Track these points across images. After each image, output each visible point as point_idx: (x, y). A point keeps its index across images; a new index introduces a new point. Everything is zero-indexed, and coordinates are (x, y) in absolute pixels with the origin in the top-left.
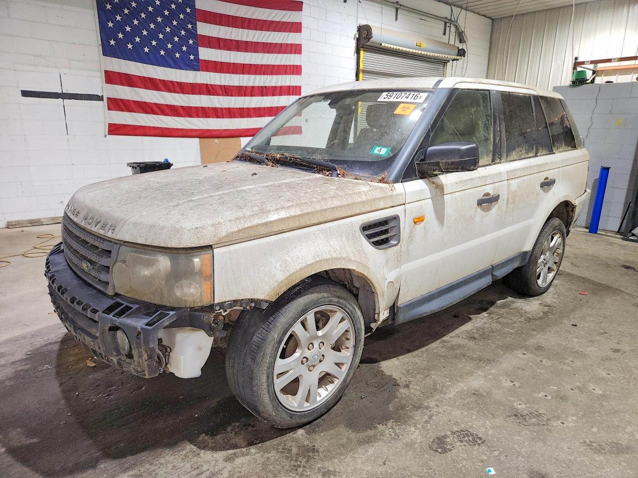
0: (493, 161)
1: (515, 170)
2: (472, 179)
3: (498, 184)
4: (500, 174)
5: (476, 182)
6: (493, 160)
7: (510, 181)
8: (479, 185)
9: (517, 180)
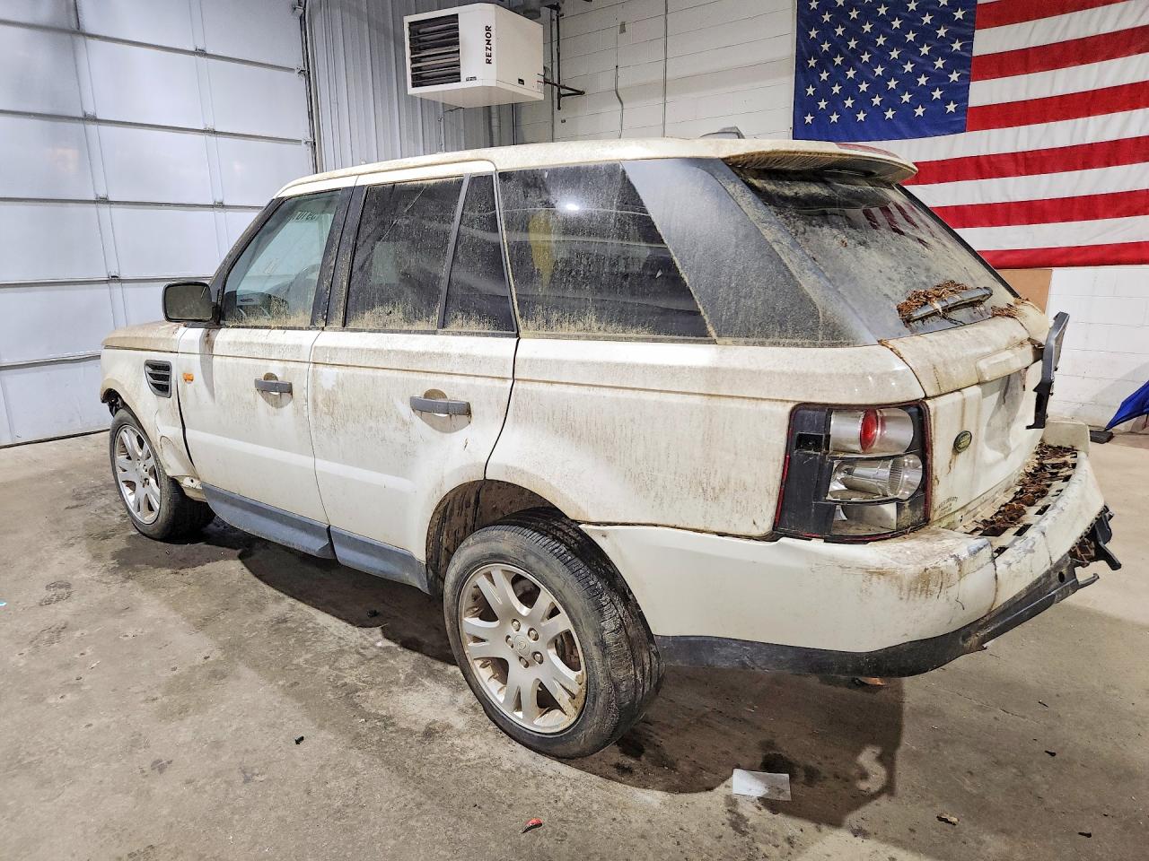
0: (313, 325)
1: (335, 348)
2: (250, 344)
3: (292, 365)
4: (299, 347)
5: (254, 350)
6: (312, 322)
7: (320, 368)
8: (259, 356)
9: (336, 369)
